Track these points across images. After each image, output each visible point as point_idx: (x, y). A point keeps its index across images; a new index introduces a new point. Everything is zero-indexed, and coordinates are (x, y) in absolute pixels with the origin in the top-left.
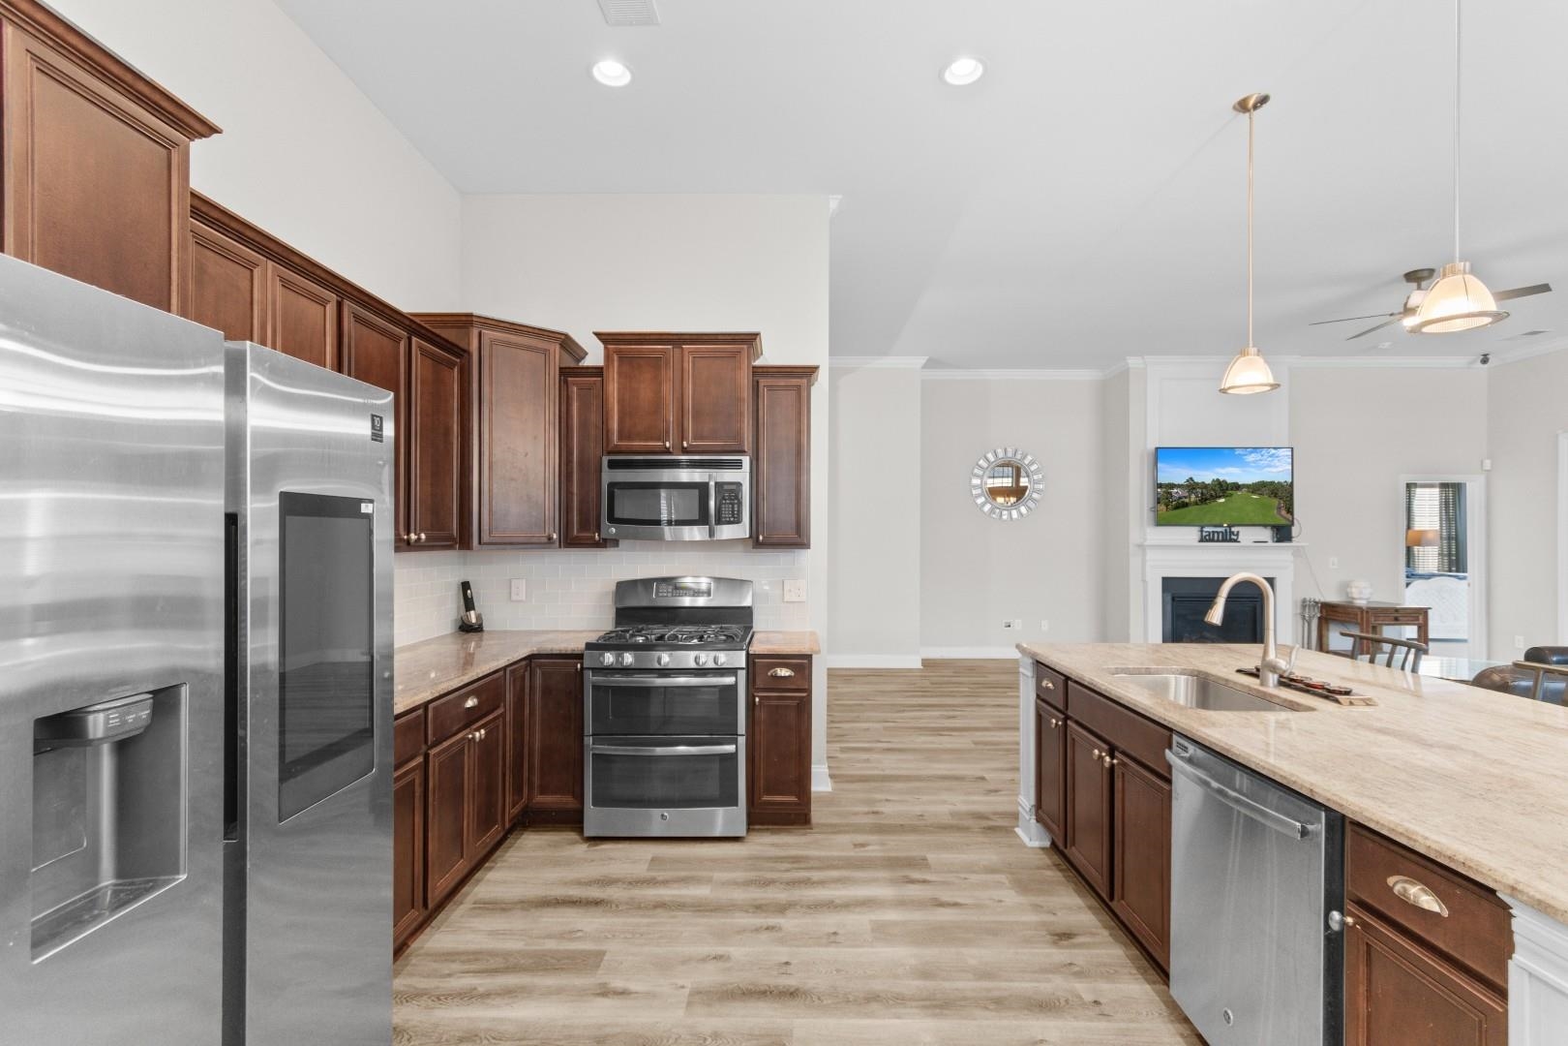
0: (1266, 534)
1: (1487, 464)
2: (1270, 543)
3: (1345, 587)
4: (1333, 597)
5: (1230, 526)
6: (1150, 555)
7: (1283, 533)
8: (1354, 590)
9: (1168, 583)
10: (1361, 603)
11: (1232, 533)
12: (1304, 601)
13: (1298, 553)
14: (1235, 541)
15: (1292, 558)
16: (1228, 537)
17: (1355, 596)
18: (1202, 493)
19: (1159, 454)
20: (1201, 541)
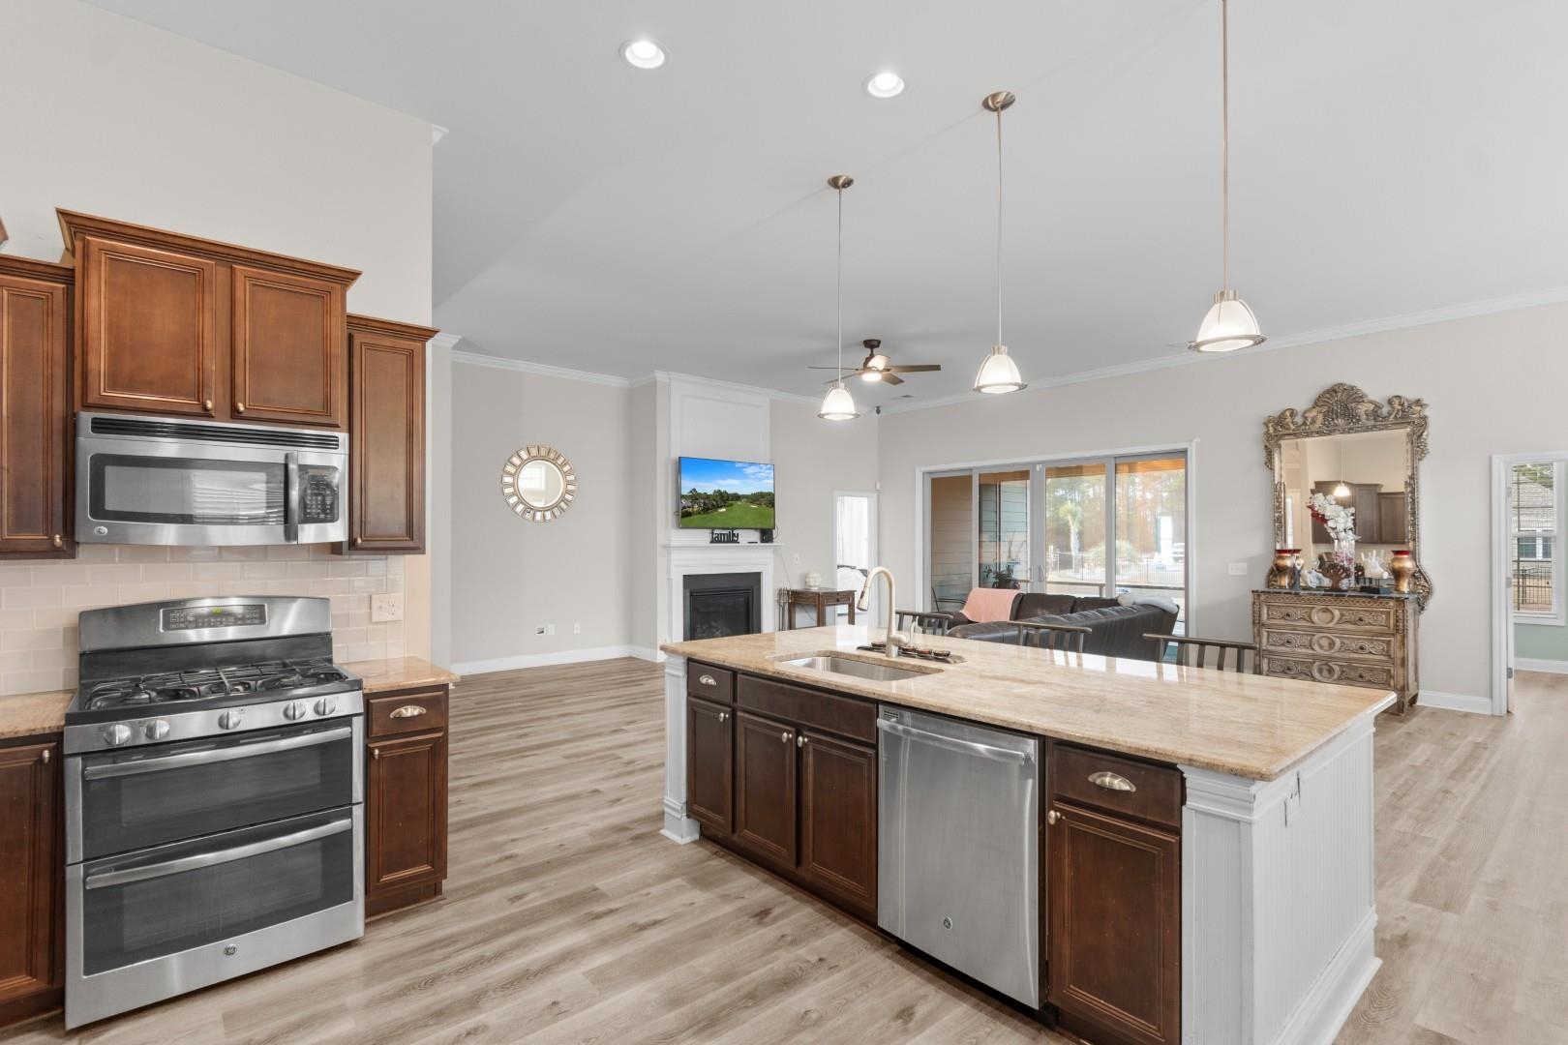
0: (755, 536)
1: (878, 485)
2: (759, 544)
3: (805, 577)
4: (797, 587)
5: (733, 529)
6: (675, 556)
7: (767, 536)
8: (811, 580)
9: (688, 580)
10: (815, 589)
11: (734, 535)
12: (780, 590)
13: (776, 551)
14: (736, 542)
15: (772, 556)
16: (732, 539)
17: (812, 584)
18: (704, 504)
19: (682, 465)
20: (712, 542)
